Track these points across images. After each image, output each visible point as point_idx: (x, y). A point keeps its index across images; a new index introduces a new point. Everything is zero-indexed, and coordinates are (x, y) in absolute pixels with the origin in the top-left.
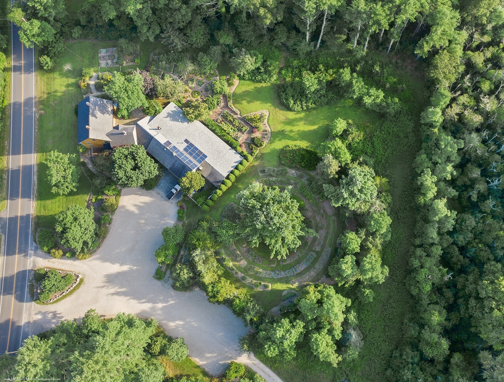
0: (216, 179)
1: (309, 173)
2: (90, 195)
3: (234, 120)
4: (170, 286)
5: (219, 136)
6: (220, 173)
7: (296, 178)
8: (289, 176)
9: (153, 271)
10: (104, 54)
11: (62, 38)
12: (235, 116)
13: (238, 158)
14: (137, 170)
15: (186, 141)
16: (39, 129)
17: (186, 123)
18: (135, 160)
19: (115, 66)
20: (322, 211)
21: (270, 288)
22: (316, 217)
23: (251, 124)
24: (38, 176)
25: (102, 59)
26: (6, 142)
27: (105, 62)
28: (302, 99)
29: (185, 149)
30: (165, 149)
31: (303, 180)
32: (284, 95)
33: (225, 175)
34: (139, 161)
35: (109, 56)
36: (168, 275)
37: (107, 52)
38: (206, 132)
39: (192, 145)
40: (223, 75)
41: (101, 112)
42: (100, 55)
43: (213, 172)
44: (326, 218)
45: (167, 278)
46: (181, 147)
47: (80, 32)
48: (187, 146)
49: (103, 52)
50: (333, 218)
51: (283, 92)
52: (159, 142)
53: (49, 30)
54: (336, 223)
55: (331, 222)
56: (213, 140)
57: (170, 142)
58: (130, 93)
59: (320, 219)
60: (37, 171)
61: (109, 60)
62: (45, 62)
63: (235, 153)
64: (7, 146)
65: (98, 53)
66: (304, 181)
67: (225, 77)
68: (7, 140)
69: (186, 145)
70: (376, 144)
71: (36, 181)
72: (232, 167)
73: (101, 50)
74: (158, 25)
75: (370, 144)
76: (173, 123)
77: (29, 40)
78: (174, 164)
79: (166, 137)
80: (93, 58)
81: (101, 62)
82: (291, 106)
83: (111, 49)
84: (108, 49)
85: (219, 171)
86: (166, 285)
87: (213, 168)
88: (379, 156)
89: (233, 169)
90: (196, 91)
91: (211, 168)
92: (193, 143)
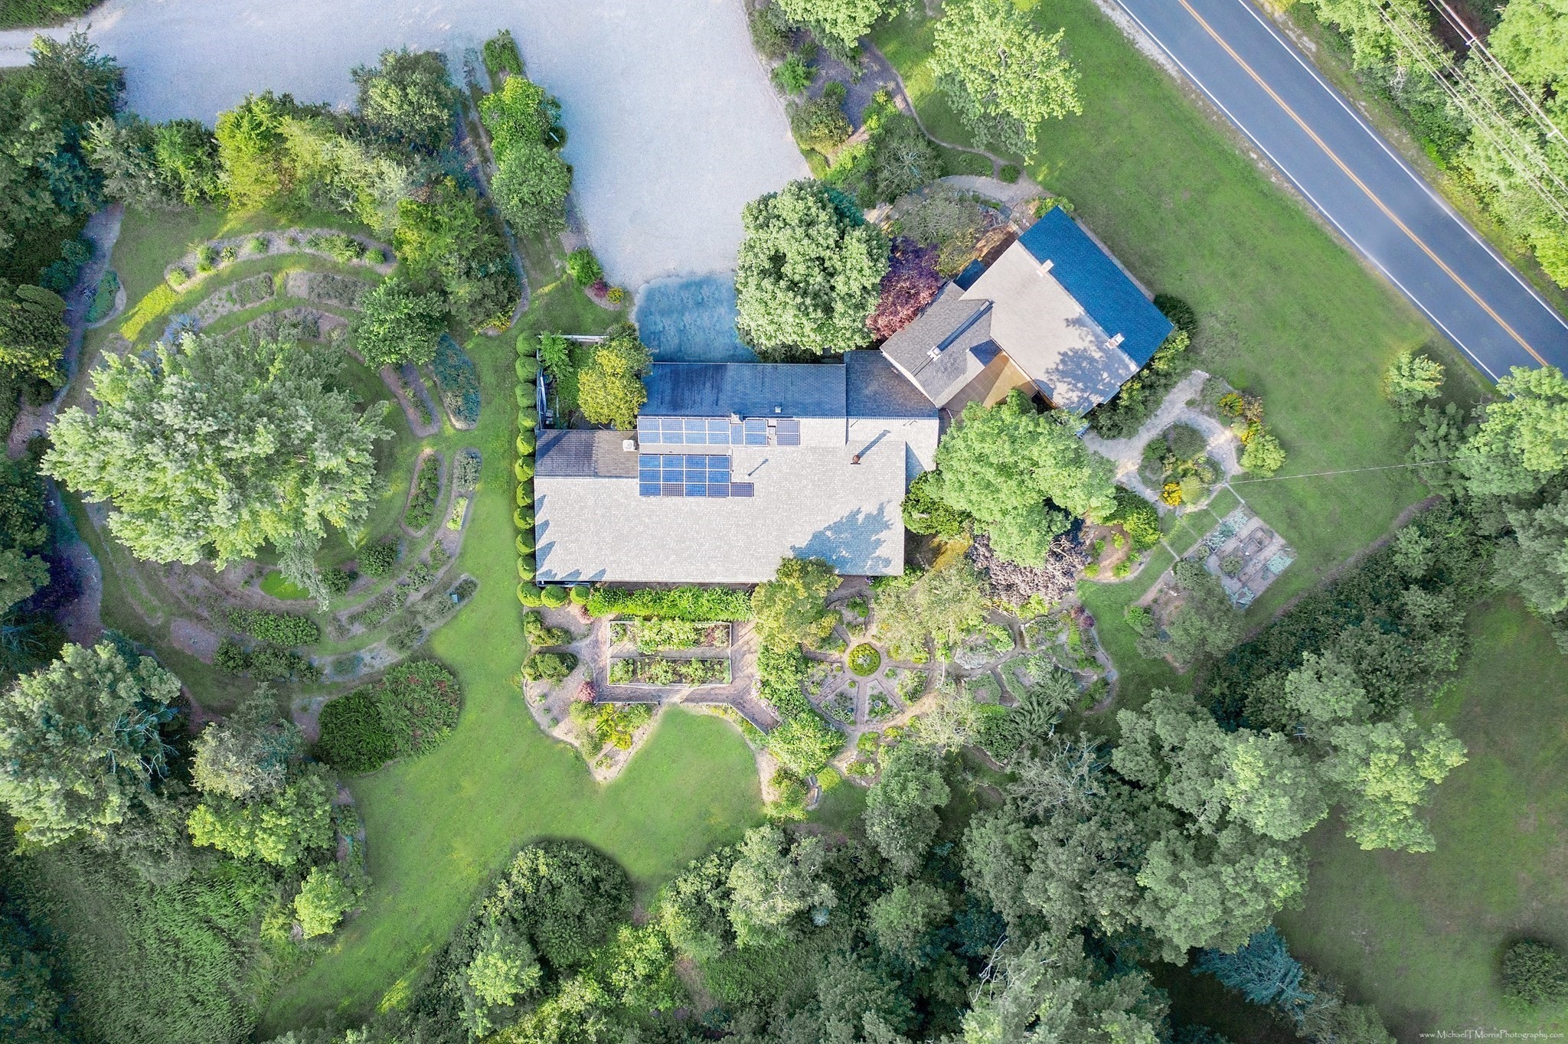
0: (561, 451)
1: (330, 693)
2: (908, 104)
3: (675, 672)
4: (448, 51)
5: (668, 587)
6: (560, 479)
7: (357, 649)
8: (380, 640)
9: (529, 52)
10: (1267, 553)
11: (1445, 494)
12: (686, 689)
13: (554, 566)
14: (767, 265)
15: (746, 490)
16: (1250, 166)
17: (802, 542)
18: (793, 286)
19: (1196, 546)
20: (206, 614)
21: (173, 278)
22: (207, 583)
23: (619, 704)
24: (1119, 32)
25: (1260, 534)
26: (1313, 47)
27: (1244, 533)
28: (520, 904)
29: (723, 461)
30: (778, 410)
31: (330, 659)
32: (584, 868)
33: (542, 485)
34: (780, 295)
35: (1247, 560)
36: (478, 75)
37: (1266, 569)
38: (713, 567)
39: (718, 492)
40: (833, 791)
41: (1075, 352)
42: (1279, 541)
43: (583, 463)
44: (178, 602)
45: (476, 65)
46: (743, 459)
47: (1398, 559)
48: (726, 476)
49: (1276, 557)
50: (158, 620)
51: (596, 881)
52: (814, 415)
53: (1488, 476)
54: (140, 611)
55: (156, 603)
56: (673, 558)
57: (788, 448)
58: (990, 474)
59: (192, 587)
60: (1133, 43)
61: (1236, 549)
62: (1418, 373)
63: (578, 573)
64: (1299, 37)
65: (1290, 543)
66: (323, 659)
67: (824, 787)
68: (1317, 57)
69: (738, 476)
70: (207, 937)
71: (1109, 12)
72: (546, 524)
73: (1288, 561)
74: (1133, 778)
75: (223, 923)
76: (839, 512)
77: (1528, 393)
78: (718, 389)
79: (814, 450)
80: (1290, 515)
81: (1256, 522)
82: (541, 853)
83: (1259, 587)
84: (1271, 579)
85: (569, 480)
86: (461, 45)
87: (596, 475)
88: (167, 909)
89: (539, 519)
90: (871, 671)
91: (602, 470)
92: (721, 500)
